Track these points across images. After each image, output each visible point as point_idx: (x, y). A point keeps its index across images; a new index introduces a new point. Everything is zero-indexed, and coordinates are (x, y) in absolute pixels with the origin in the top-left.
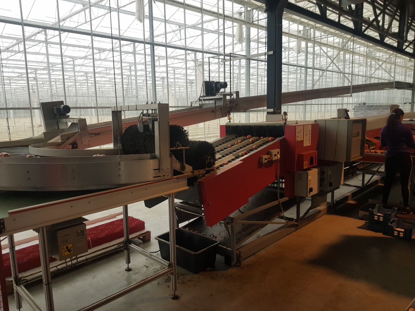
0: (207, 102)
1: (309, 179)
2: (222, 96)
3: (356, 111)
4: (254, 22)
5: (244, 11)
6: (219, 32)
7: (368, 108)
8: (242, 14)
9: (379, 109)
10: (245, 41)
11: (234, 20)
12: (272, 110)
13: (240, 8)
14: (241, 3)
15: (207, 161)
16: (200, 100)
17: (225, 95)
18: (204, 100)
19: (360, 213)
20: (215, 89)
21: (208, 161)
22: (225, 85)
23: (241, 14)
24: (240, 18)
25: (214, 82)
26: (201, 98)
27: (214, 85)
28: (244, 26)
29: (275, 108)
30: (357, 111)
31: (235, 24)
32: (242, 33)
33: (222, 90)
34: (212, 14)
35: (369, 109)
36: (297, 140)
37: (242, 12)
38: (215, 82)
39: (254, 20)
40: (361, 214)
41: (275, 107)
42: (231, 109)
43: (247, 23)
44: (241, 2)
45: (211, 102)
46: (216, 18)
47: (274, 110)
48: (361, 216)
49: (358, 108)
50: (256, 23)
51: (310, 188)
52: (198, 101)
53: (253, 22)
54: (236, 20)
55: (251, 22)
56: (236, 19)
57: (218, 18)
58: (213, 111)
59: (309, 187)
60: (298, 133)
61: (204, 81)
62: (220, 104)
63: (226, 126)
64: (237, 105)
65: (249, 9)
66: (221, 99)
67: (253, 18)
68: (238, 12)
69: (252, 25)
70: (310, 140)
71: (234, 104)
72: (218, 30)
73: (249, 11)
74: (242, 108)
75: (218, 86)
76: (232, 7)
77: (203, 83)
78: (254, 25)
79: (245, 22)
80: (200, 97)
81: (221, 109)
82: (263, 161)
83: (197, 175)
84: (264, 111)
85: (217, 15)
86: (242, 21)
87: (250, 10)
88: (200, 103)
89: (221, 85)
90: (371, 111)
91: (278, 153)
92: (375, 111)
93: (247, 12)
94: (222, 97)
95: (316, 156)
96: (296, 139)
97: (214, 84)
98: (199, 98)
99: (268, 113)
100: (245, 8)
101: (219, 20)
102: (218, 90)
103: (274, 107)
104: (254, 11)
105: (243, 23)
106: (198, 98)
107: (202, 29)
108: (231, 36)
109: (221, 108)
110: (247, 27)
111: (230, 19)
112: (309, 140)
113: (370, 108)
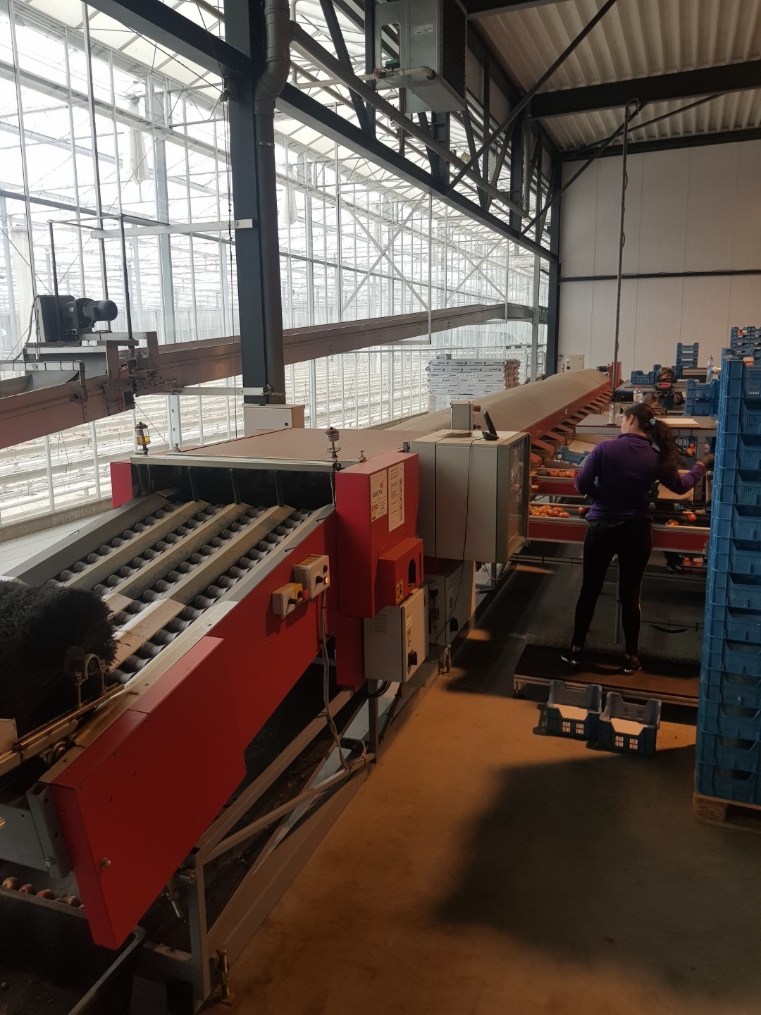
0: (53, 366)
1: (407, 629)
2: (105, 347)
3: (433, 373)
4: (174, 129)
5: (143, 93)
6: (74, 145)
7: (457, 367)
8: (138, 101)
9: (481, 370)
10: (153, 176)
11: (116, 114)
12: (258, 391)
13: (132, 84)
14: (136, 70)
15: (83, 676)
16: (28, 358)
17: (112, 345)
18: (44, 358)
19: (515, 680)
20: (76, 322)
21: (87, 675)
22: (109, 311)
23: (135, 100)
24: (132, 111)
25: (71, 298)
26: (31, 351)
27: (72, 309)
28: (145, 134)
29: (268, 386)
30: (435, 373)
31: (121, 127)
32: (141, 155)
33: (100, 325)
34: (50, 89)
35: (460, 371)
36: (375, 518)
37: (140, 97)
38: (76, 298)
39: (174, 122)
40: (517, 683)
41: (267, 383)
42: (135, 386)
43: (155, 128)
44: (135, 67)
45: (68, 366)
46: (64, 103)
47: (265, 390)
48: (519, 688)
49: (437, 367)
50: (180, 130)
51: (409, 656)
52: (21, 358)
53: (171, 127)
54: (121, 116)
55: (167, 126)
56: (121, 112)
57: (69, 103)
58: (76, 396)
59: (408, 651)
60: (377, 497)
61: (39, 296)
62: (97, 371)
63: (133, 466)
64: (152, 374)
65: (157, 90)
66: (100, 356)
67: (170, 117)
68: (126, 95)
69: (168, 135)
70: (403, 508)
71: (144, 373)
72: (70, 137)
73: (159, 96)
74: (169, 382)
75: (88, 312)
76: (109, 76)
77: (35, 299)
78: (172, 134)
79: (149, 123)
80: (28, 345)
81: (102, 387)
82: (281, 609)
83: (40, 753)
84: (235, 391)
85: (66, 95)
86: (141, 120)
87: (162, 93)
88: (30, 367)
89: (96, 310)
90: (465, 375)
91: (325, 569)
92: (472, 374)
93: (154, 97)
94: (103, 349)
95: (420, 554)
96: (372, 517)
97: (71, 306)
98: (24, 350)
99: (248, 399)
100: (146, 85)
101: (73, 109)
102: (86, 325)
103: (264, 383)
104: (174, 98)
105: (142, 125)
106: (21, 350)
107: (21, 131)
108: (113, 159)
109: (101, 385)
110: (157, 139)
111: (105, 110)
112: (401, 508)
113: (462, 367)
